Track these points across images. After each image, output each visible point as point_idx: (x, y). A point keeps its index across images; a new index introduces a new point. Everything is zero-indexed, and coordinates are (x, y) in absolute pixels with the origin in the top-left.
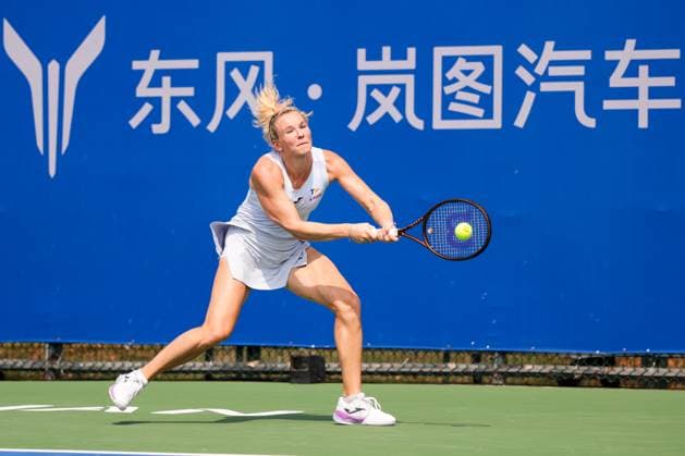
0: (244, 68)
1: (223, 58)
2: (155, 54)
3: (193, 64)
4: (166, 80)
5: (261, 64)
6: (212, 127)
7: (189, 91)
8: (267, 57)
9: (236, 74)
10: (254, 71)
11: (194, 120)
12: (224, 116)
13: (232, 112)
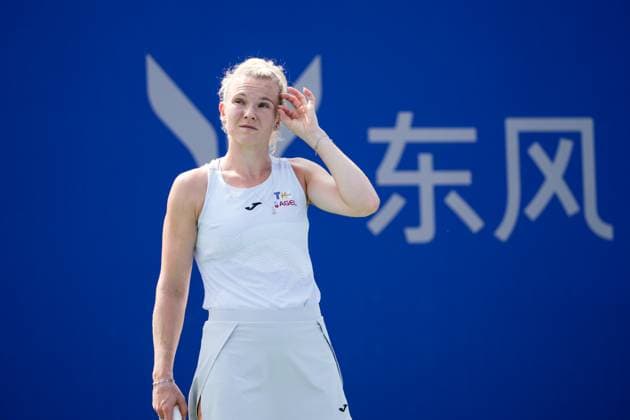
0: (550, 142)
1: (514, 127)
2: (405, 118)
3: (468, 135)
4: (425, 160)
5: (575, 137)
6: (504, 232)
7: (463, 178)
8: (585, 126)
9: (536, 152)
10: (565, 148)
11: (474, 222)
12: (522, 217)
13: (534, 210)
